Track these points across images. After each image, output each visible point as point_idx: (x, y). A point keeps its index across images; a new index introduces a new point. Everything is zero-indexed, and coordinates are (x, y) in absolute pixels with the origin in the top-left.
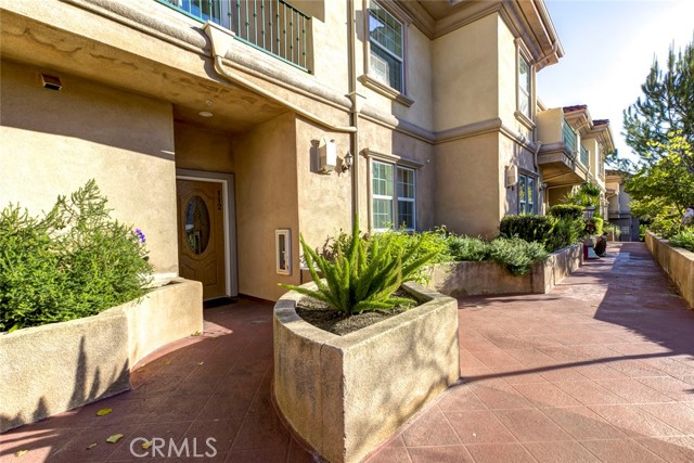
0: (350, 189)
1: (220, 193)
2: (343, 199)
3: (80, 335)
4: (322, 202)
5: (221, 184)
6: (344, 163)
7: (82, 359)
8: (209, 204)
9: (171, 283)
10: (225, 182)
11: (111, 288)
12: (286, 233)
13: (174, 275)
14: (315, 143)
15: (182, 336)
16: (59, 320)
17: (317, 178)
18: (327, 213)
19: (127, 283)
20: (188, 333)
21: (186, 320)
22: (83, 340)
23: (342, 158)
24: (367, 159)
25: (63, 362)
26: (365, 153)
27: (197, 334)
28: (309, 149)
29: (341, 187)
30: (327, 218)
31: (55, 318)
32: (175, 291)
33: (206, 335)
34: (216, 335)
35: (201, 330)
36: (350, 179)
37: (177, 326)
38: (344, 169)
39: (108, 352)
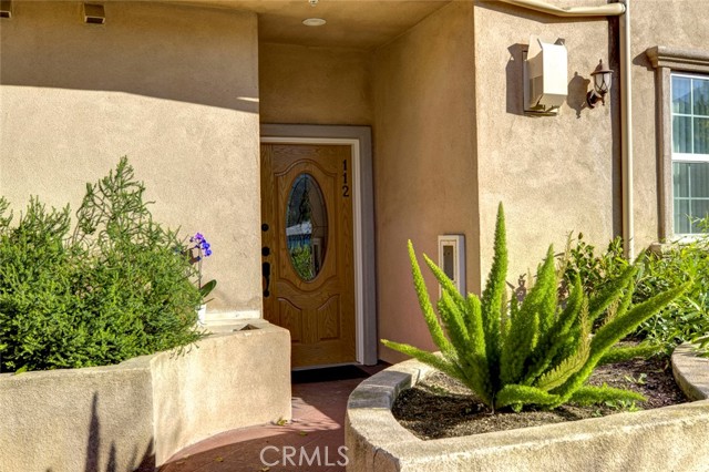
0: (609, 144)
1: (347, 165)
2: (589, 167)
3: (92, 390)
4: (536, 175)
5: (349, 147)
6: (591, 87)
7: (94, 426)
8: (327, 185)
9: (248, 328)
10: (356, 144)
11: (140, 326)
12: (455, 242)
13: (255, 315)
14: (519, 50)
15: (255, 422)
16: (72, 366)
17: (524, 125)
18: (548, 199)
19: (163, 320)
20: (266, 418)
21: (262, 395)
22: (95, 399)
23: (586, 75)
24: (657, 71)
25: (72, 426)
26: (648, 60)
27: (281, 423)
28: (503, 64)
29: (585, 141)
30: (547, 212)
31: (63, 362)
32: (244, 341)
33: (295, 426)
34: (312, 427)
35: (288, 417)
36: (608, 121)
37: (247, 402)
38: (592, 101)
39: (126, 423)
